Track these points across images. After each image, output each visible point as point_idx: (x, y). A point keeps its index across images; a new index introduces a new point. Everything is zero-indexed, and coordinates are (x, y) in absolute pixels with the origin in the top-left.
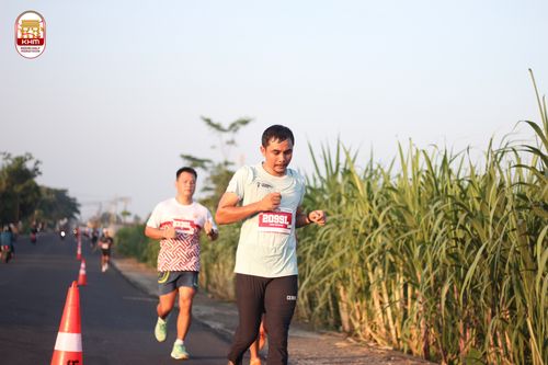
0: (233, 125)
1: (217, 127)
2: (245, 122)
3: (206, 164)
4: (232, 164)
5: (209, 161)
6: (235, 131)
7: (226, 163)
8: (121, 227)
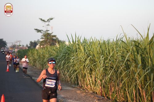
0: (48, 20)
1: (44, 21)
2: (52, 19)
3: (42, 31)
4: (49, 31)
5: (42, 30)
6: (49, 22)
7: (47, 31)
8: (19, 49)
